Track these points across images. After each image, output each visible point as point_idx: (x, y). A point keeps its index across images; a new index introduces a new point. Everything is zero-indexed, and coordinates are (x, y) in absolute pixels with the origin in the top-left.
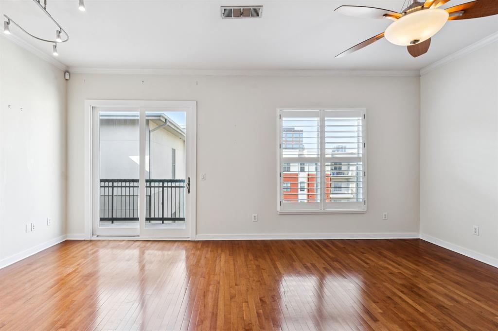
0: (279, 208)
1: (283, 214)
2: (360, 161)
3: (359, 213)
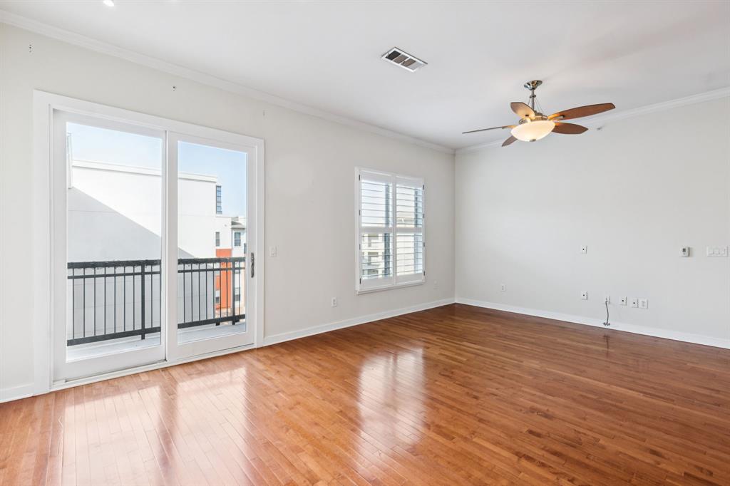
0: (358, 288)
1: (362, 294)
2: (421, 232)
3: (420, 284)
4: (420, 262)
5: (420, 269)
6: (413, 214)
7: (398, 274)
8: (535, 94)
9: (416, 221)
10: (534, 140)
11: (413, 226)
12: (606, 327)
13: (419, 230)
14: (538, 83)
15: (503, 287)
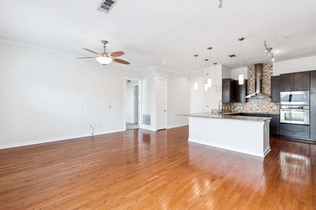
8: (106, 46)
14: (106, 42)
15: (40, 130)
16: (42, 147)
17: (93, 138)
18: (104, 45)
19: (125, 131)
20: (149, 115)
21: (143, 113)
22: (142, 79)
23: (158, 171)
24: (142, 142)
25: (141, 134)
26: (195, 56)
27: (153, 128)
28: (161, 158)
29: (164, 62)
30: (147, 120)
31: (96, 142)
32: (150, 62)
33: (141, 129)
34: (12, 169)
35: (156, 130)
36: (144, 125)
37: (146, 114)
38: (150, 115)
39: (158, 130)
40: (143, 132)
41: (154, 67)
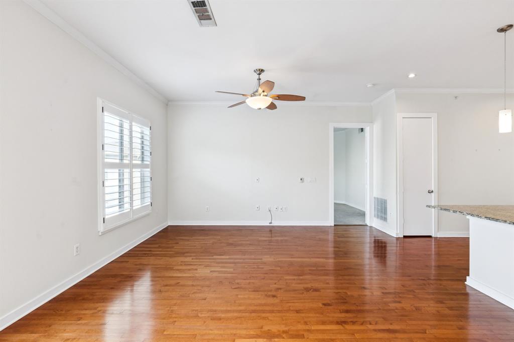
0: (101, 228)
2: (148, 168)
3: (148, 215)
4: (148, 195)
5: (148, 201)
6: (140, 151)
7: (134, 208)
8: (261, 78)
9: (143, 158)
10: (260, 109)
11: (140, 162)
12: (271, 225)
13: (146, 166)
14: (262, 71)
15: (207, 208)
16: (203, 230)
17: (271, 230)
18: (257, 76)
19: (331, 226)
20: (385, 199)
21: (375, 195)
22: (372, 122)
23: (279, 331)
24: (372, 255)
25: (370, 237)
26: (502, 30)
27: (393, 229)
28: (324, 304)
29: (412, 76)
30: (382, 210)
31: (276, 236)
32: (374, 85)
33: (371, 227)
34: (150, 251)
35: (397, 234)
36: (375, 219)
37: (380, 197)
38: (386, 201)
39: (405, 237)
40: (375, 233)
41: (393, 91)
